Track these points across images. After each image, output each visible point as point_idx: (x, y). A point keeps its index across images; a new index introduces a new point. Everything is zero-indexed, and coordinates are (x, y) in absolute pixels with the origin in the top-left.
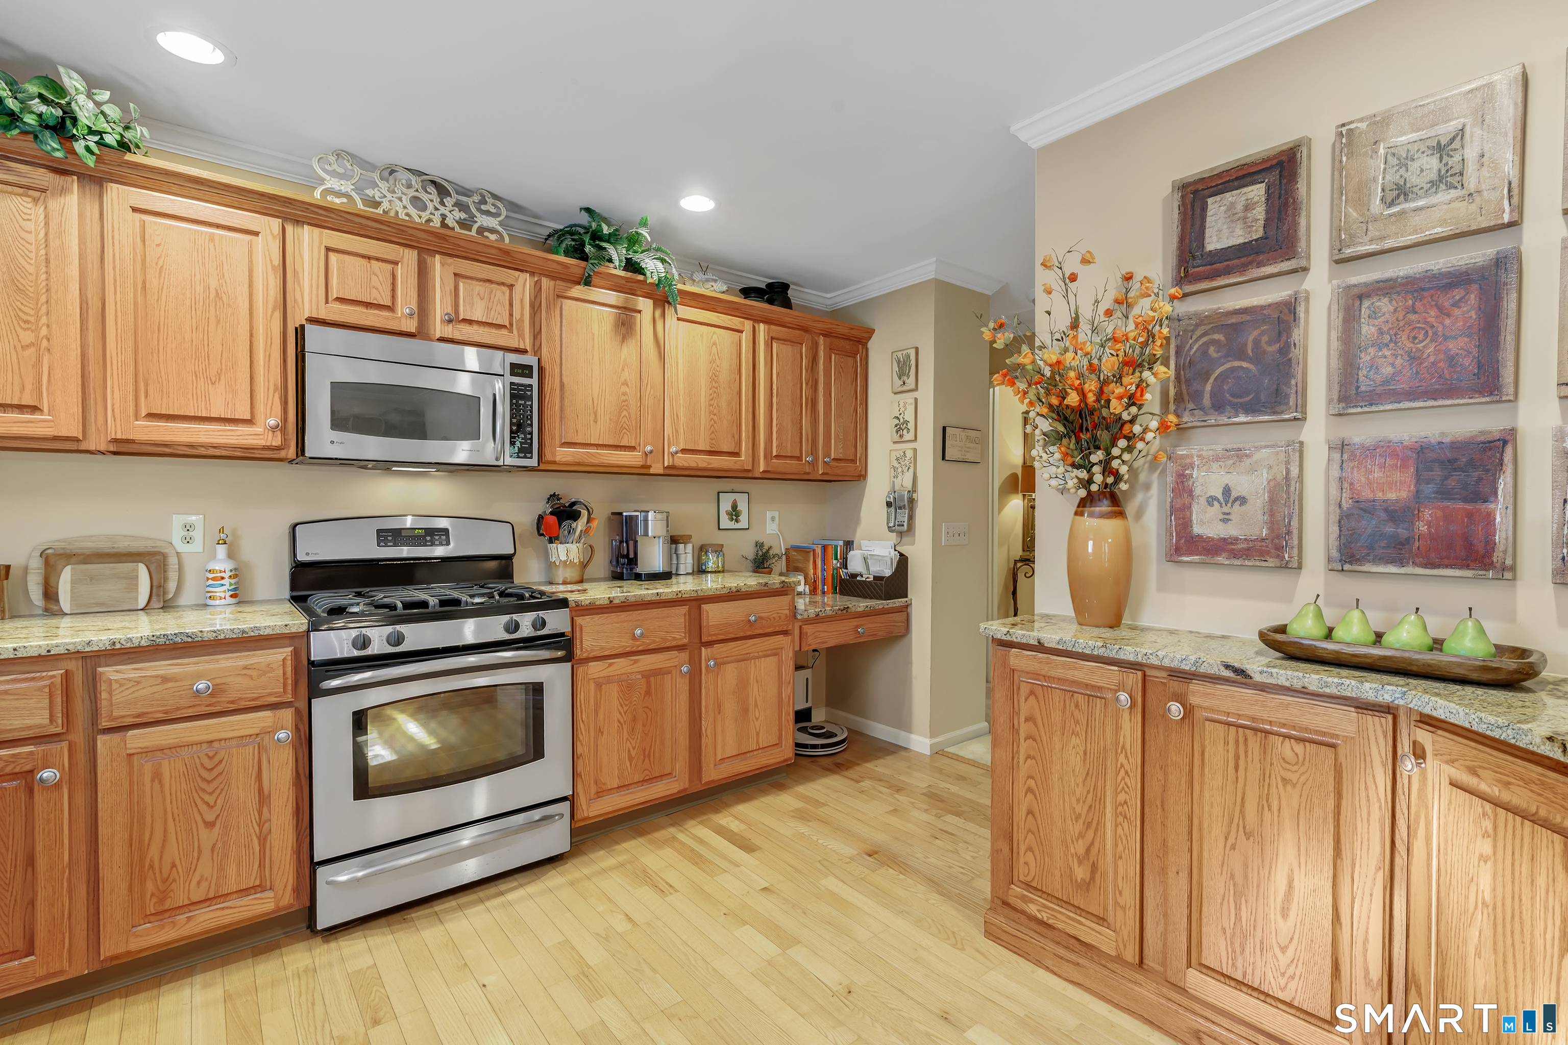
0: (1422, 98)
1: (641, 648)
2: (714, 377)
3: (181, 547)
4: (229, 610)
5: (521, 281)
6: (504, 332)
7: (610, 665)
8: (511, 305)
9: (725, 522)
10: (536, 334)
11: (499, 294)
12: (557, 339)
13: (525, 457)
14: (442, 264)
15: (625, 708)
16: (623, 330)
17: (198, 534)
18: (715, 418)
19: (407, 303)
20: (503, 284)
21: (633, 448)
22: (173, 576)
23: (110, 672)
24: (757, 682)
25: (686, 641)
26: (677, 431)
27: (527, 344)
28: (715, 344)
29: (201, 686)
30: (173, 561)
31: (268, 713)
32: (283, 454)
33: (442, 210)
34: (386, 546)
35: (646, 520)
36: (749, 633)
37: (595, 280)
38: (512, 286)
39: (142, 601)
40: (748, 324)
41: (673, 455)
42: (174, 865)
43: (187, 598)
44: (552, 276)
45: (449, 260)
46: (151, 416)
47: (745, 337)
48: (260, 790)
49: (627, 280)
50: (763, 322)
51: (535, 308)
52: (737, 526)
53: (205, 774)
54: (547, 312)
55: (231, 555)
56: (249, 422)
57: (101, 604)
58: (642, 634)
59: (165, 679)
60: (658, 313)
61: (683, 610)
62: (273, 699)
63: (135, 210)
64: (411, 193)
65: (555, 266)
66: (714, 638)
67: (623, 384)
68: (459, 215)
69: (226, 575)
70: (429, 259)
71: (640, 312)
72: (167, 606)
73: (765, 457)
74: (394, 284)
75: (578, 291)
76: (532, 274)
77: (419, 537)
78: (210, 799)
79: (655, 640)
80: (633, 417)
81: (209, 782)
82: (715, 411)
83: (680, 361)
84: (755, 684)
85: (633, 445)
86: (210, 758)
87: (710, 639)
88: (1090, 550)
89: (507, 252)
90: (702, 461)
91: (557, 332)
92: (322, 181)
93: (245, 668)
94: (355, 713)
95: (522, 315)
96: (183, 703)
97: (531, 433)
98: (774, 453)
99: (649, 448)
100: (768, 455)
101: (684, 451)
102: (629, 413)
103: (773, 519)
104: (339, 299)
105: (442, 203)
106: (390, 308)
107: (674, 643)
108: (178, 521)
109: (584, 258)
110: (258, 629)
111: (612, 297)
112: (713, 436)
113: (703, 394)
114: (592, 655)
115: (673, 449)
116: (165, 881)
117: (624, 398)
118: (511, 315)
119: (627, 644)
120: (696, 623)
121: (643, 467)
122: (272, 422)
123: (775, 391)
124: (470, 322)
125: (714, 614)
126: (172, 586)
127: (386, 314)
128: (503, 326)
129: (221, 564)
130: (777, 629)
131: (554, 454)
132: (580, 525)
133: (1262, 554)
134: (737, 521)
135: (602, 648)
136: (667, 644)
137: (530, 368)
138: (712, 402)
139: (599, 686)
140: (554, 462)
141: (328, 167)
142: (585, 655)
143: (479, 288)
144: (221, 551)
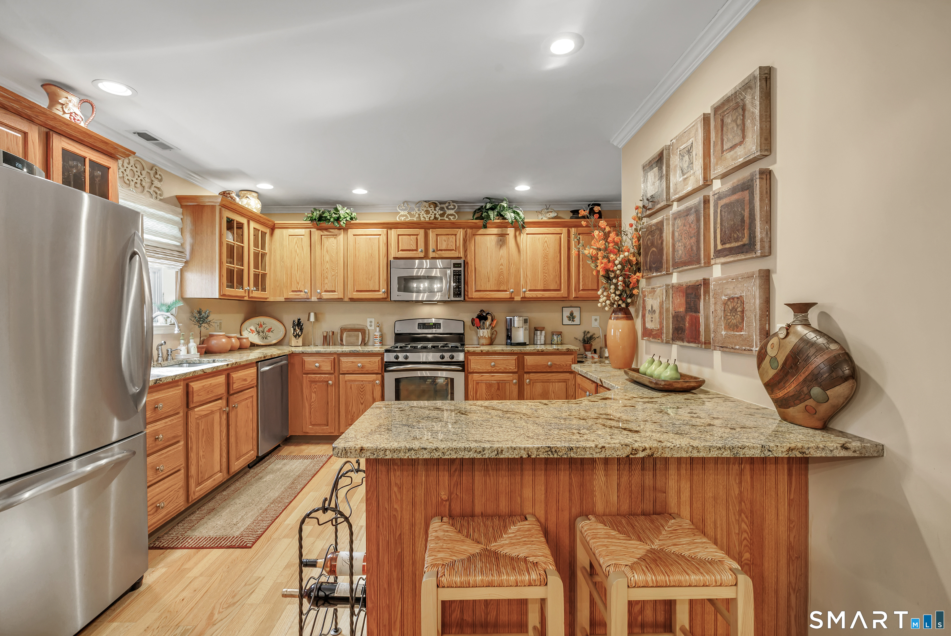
0: (685, 129)
1: (495, 371)
2: (545, 256)
3: (369, 328)
4: (379, 347)
5: (459, 232)
6: (453, 252)
7: (482, 376)
8: (456, 241)
9: (566, 321)
10: (465, 251)
11: (451, 239)
12: (473, 251)
13: (459, 297)
14: (432, 232)
15: (489, 394)
16: (501, 243)
17: (373, 324)
18: (546, 275)
19: (421, 247)
20: (453, 235)
21: (506, 291)
22: (367, 336)
23: (343, 359)
24: (554, 393)
25: (516, 370)
26: (526, 282)
27: (462, 255)
28: (546, 242)
29: (359, 365)
30: (367, 332)
31: (375, 375)
32: (387, 300)
33: (435, 212)
34: (420, 329)
35: (514, 321)
36: (549, 371)
37: (488, 225)
38: (456, 234)
39: (360, 343)
40: (565, 230)
41: (525, 292)
42: (354, 413)
43: (371, 343)
44: (471, 228)
45: (434, 230)
46: (357, 291)
47: (564, 237)
48: (373, 397)
49: (501, 223)
50: (574, 227)
51: (465, 241)
52: (573, 323)
53: (361, 389)
54: (469, 241)
55: (380, 331)
56: (379, 291)
57: (351, 343)
58: (494, 365)
59: (353, 362)
60: (517, 233)
61: (515, 357)
62: (376, 372)
63: (354, 235)
64: (425, 209)
65: (472, 224)
66: (530, 371)
67: (501, 265)
68: (441, 212)
69: (378, 336)
70: (428, 231)
71: (508, 234)
72: (365, 345)
73: (575, 290)
74: (417, 242)
75: (482, 231)
76: (464, 228)
77: (431, 326)
78: (362, 397)
79: (501, 367)
80: (505, 278)
81: (362, 392)
82: (546, 272)
83: (528, 252)
84: (553, 394)
85: (505, 289)
86: (362, 385)
87: (528, 371)
88: (612, 334)
89: (453, 223)
90: (539, 294)
91: (473, 248)
92: (399, 213)
93: (370, 362)
94: (396, 379)
95: (460, 244)
96: (356, 369)
97: (461, 288)
98: (581, 288)
99: (512, 290)
100: (577, 289)
101: (530, 290)
102: (504, 277)
103: (596, 320)
104: (401, 250)
105: (435, 210)
106: (416, 250)
107: (511, 371)
108: (369, 320)
109: (483, 219)
110: (372, 351)
111: (495, 231)
112: (545, 283)
113: (540, 265)
114: (475, 371)
115: (524, 290)
116: (353, 416)
117: (501, 271)
118: (456, 245)
119: (489, 369)
120: (520, 363)
121: (510, 298)
122: (383, 290)
123: (581, 259)
124: (441, 250)
125: (530, 360)
126: (367, 339)
127: (415, 252)
128: (453, 250)
129: (378, 334)
130: (565, 370)
131: (472, 295)
132: (488, 323)
133: (655, 337)
134: (573, 321)
135: (478, 369)
136: (507, 371)
137: (461, 264)
138: (544, 268)
139: (477, 383)
140: (472, 298)
141: (401, 208)
142: (472, 371)
143: (444, 237)
144: (378, 329)
